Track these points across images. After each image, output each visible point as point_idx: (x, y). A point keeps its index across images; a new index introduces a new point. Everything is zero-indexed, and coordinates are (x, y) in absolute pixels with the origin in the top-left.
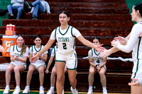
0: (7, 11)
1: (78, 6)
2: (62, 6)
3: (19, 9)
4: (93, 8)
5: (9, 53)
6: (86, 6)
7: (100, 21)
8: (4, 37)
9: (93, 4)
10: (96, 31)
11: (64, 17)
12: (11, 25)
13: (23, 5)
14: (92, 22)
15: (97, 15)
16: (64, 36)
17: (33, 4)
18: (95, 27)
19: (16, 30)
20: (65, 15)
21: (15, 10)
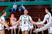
1: (34, 7)
4: (39, 8)
5: (12, 23)
6: (37, 7)
7: (41, 12)
8: (11, 18)
9: (39, 7)
10: (40, 16)
13: (16, 8)
14: (39, 13)
15: (41, 10)
18: (40, 14)
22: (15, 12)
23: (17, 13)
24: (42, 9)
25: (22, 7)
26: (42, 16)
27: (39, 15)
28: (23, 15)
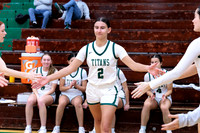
0: (28, 17)
2: (107, 8)
3: (46, 14)
4: (152, 11)
8: (23, 55)
9: (153, 5)
10: (156, 46)
11: (102, 28)
12: (33, 38)
13: (50, 8)
14: (151, 31)
15: (158, 21)
16: (102, 58)
17: (66, 6)
18: (155, 39)
19: (40, 44)
20: (104, 24)
21: (39, 16)
22: (43, 28)
23: (52, 30)
24: (163, 17)
25: (74, 5)
26: (165, 49)
27: (151, 43)
28: (91, 44)
